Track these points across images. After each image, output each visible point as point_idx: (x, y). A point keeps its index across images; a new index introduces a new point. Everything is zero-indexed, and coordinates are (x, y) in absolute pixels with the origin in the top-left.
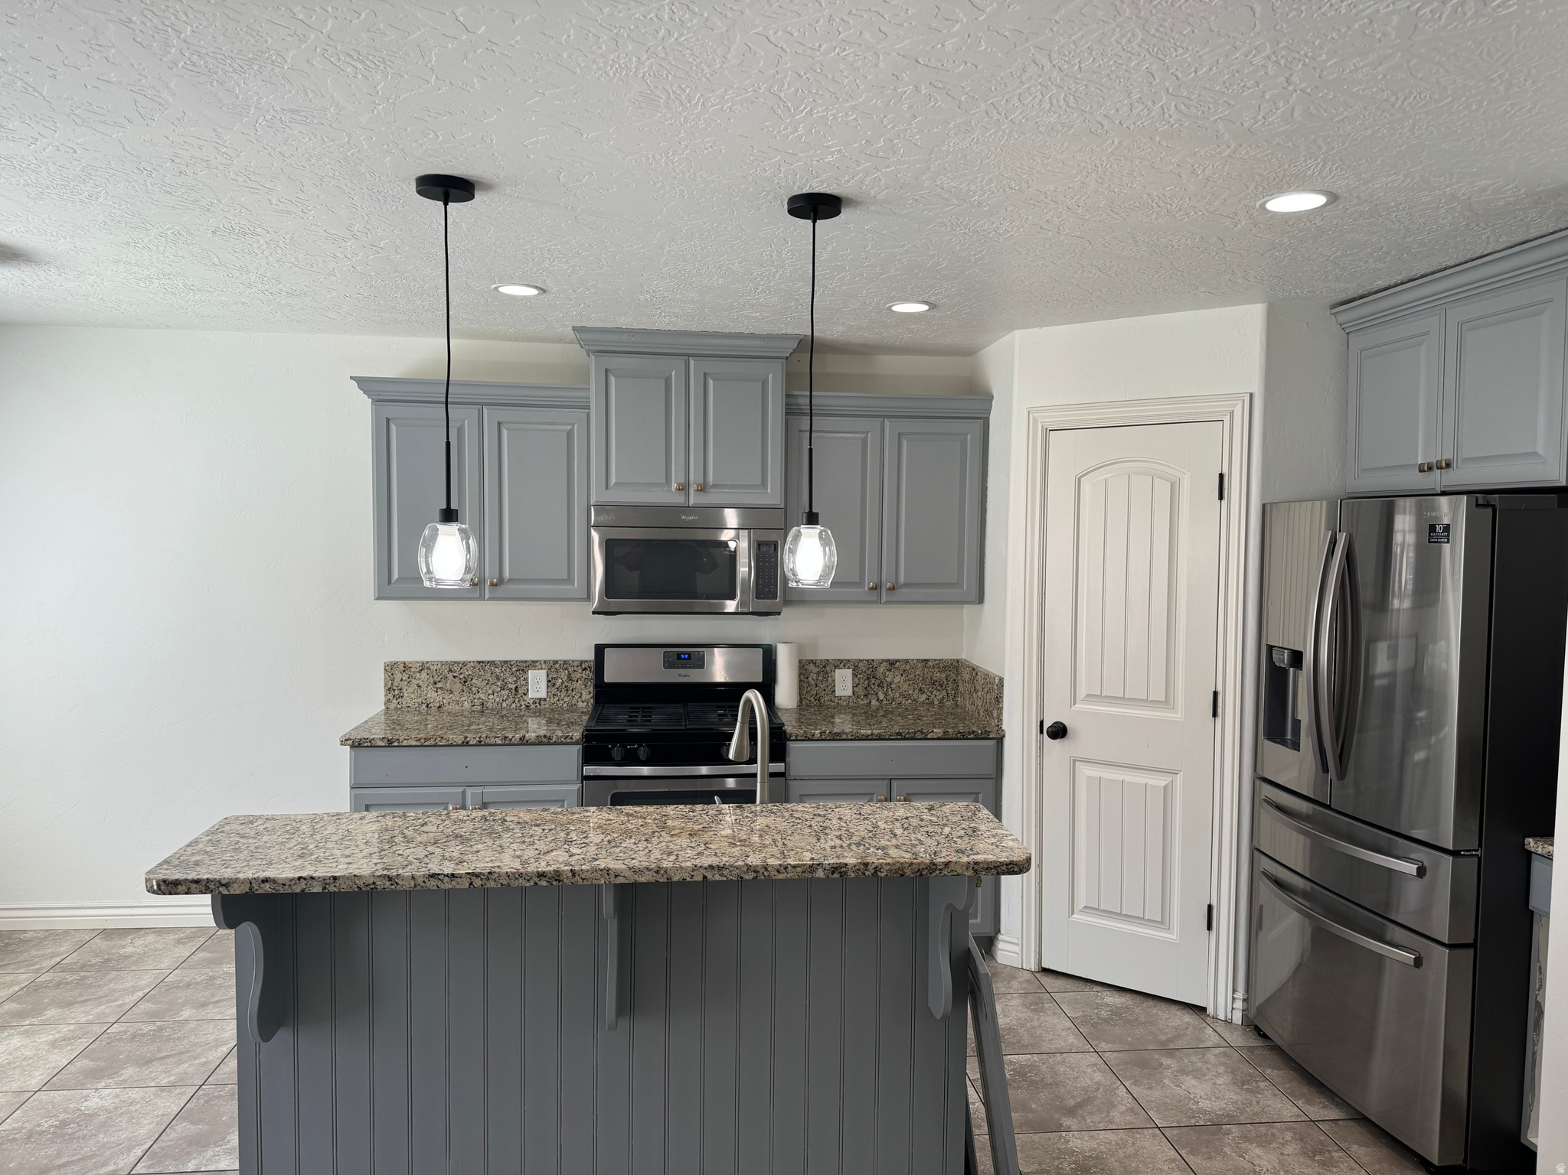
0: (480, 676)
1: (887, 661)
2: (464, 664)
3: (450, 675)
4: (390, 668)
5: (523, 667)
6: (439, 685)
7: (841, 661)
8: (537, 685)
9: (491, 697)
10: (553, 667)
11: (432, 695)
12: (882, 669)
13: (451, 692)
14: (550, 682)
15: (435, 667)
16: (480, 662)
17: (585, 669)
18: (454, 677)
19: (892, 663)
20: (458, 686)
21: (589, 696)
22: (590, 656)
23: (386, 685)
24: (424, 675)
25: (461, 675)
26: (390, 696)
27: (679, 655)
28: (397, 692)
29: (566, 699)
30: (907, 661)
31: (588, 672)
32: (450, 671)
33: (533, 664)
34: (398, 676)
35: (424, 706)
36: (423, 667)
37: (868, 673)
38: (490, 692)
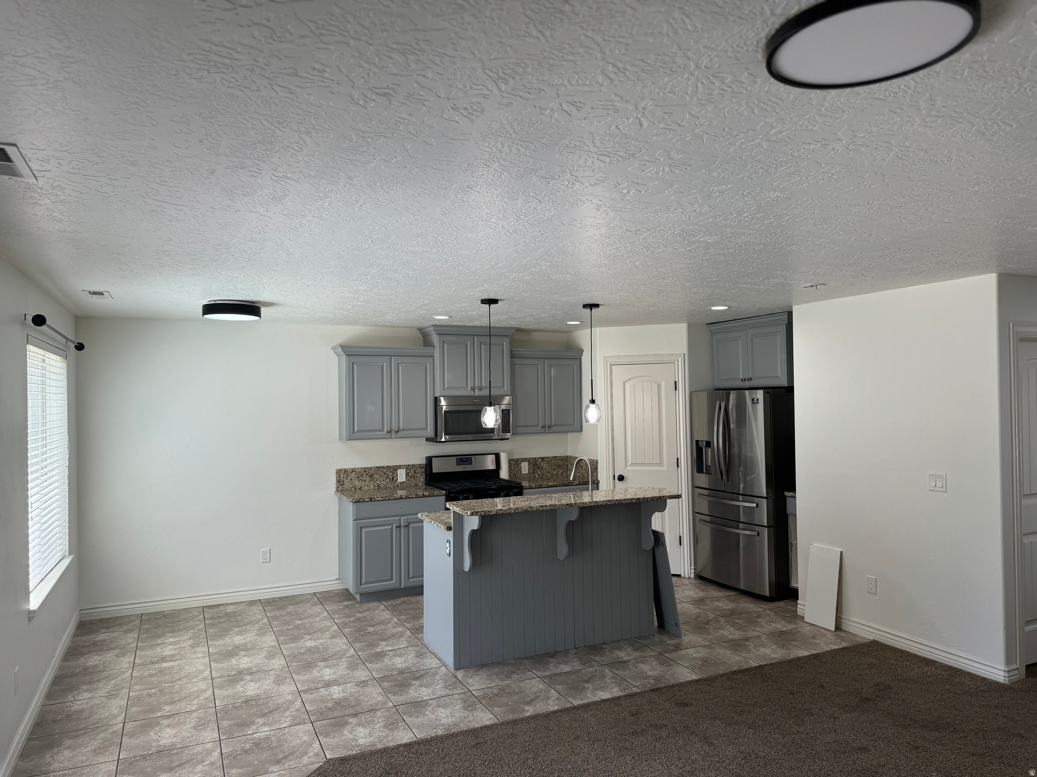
0: (377, 473)
1: (541, 458)
2: (371, 468)
3: (365, 474)
4: (339, 472)
5: (395, 468)
6: (360, 478)
7: (523, 459)
8: (401, 476)
9: (382, 482)
10: (408, 468)
11: (357, 483)
12: (539, 461)
13: (365, 481)
14: (407, 474)
15: (358, 471)
16: (377, 467)
17: (421, 468)
18: (367, 474)
19: (543, 459)
20: (368, 478)
21: (423, 480)
22: (424, 462)
23: (337, 480)
24: (353, 474)
25: (368, 473)
26: (339, 485)
27: (462, 459)
28: (342, 483)
29: (414, 482)
30: (548, 458)
31: (422, 469)
32: (365, 472)
33: (400, 467)
34: (342, 475)
35: (353, 488)
36: (353, 470)
37: (534, 463)
38: (382, 480)
